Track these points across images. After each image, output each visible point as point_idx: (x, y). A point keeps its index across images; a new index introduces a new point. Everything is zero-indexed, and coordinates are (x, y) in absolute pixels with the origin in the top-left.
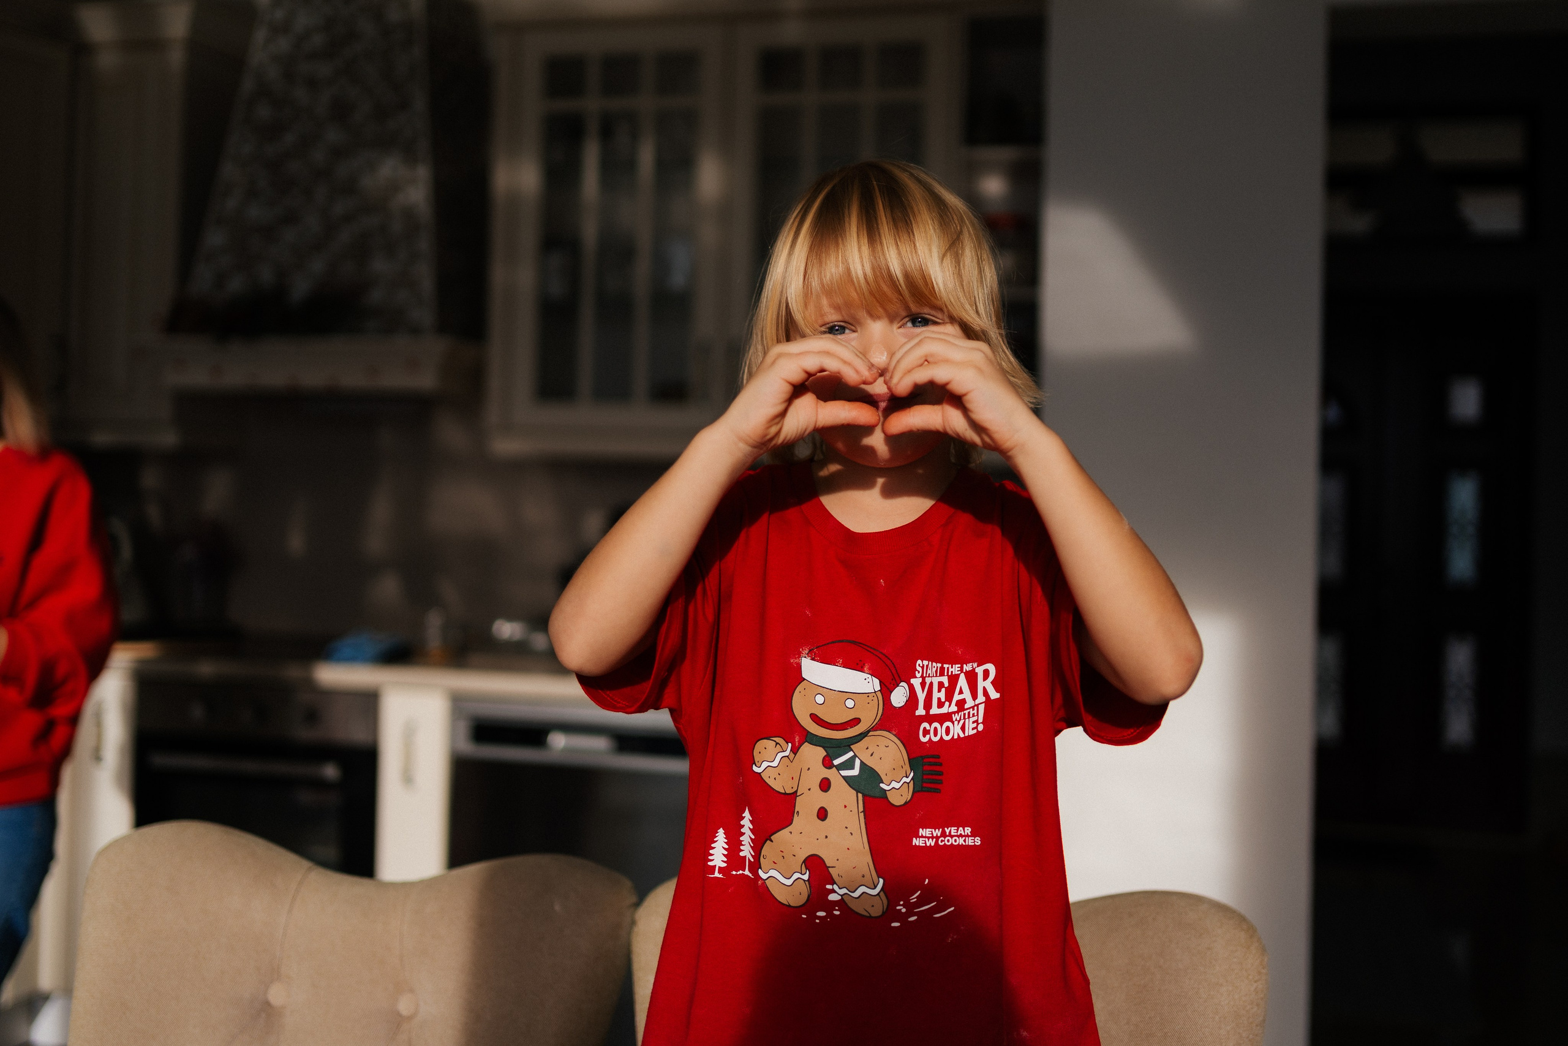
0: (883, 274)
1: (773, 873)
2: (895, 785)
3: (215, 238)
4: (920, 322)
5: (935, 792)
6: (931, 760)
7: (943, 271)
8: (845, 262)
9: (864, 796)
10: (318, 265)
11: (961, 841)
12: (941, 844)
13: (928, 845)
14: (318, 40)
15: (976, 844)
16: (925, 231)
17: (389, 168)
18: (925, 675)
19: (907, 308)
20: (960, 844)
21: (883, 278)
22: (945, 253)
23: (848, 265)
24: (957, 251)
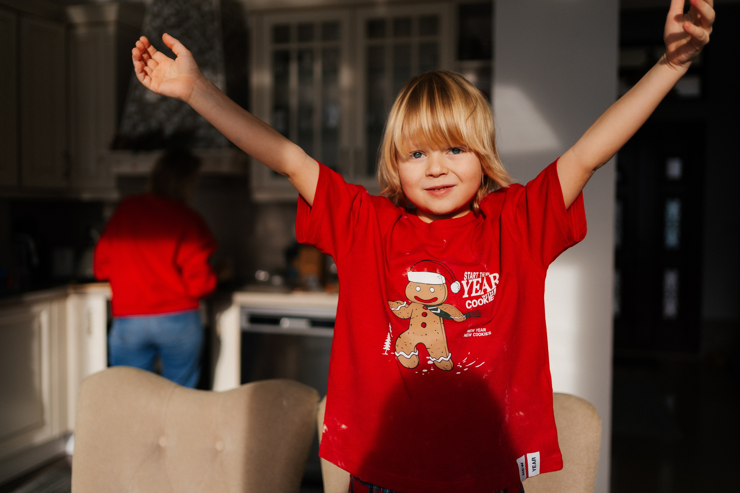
0: (436, 128)
1: (401, 353)
3: (131, 108)
4: (456, 151)
7: (466, 126)
8: (420, 123)
9: (443, 318)
10: (176, 119)
11: (482, 334)
12: (474, 336)
13: (469, 336)
15: (489, 334)
18: (468, 279)
19: (449, 145)
20: (482, 336)
21: (437, 131)
22: (468, 117)
23: (421, 125)
24: (474, 117)
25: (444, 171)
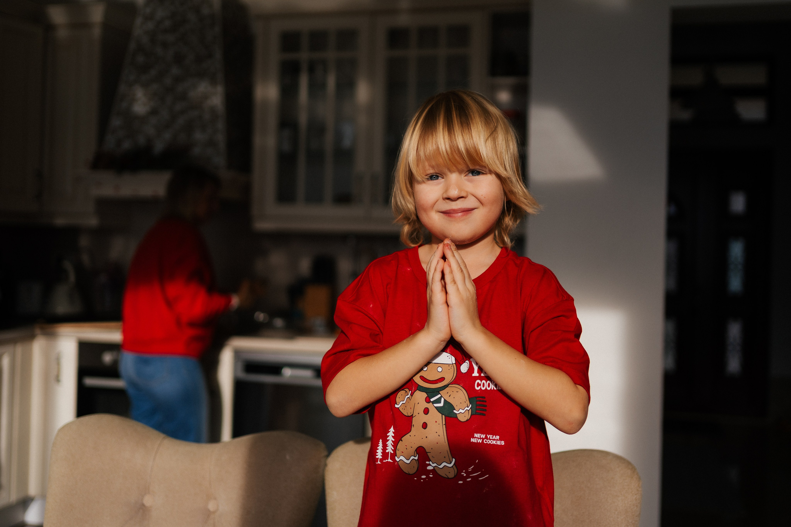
0: (455, 149)
1: (402, 458)
2: (461, 411)
3: (116, 122)
4: (476, 173)
5: (483, 415)
6: (481, 399)
7: (486, 147)
8: (437, 144)
9: (446, 417)
10: (167, 136)
12: (485, 443)
13: (478, 442)
14: (167, 23)
16: (477, 126)
17: (203, 87)
19: (468, 166)
21: (455, 152)
22: (488, 138)
23: (438, 145)
24: (494, 137)
25: (463, 194)
